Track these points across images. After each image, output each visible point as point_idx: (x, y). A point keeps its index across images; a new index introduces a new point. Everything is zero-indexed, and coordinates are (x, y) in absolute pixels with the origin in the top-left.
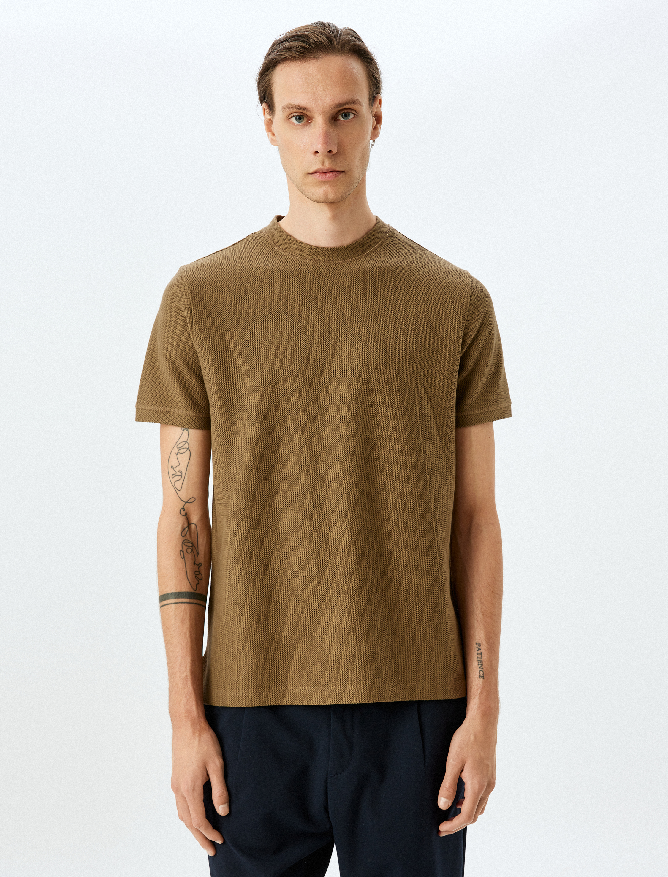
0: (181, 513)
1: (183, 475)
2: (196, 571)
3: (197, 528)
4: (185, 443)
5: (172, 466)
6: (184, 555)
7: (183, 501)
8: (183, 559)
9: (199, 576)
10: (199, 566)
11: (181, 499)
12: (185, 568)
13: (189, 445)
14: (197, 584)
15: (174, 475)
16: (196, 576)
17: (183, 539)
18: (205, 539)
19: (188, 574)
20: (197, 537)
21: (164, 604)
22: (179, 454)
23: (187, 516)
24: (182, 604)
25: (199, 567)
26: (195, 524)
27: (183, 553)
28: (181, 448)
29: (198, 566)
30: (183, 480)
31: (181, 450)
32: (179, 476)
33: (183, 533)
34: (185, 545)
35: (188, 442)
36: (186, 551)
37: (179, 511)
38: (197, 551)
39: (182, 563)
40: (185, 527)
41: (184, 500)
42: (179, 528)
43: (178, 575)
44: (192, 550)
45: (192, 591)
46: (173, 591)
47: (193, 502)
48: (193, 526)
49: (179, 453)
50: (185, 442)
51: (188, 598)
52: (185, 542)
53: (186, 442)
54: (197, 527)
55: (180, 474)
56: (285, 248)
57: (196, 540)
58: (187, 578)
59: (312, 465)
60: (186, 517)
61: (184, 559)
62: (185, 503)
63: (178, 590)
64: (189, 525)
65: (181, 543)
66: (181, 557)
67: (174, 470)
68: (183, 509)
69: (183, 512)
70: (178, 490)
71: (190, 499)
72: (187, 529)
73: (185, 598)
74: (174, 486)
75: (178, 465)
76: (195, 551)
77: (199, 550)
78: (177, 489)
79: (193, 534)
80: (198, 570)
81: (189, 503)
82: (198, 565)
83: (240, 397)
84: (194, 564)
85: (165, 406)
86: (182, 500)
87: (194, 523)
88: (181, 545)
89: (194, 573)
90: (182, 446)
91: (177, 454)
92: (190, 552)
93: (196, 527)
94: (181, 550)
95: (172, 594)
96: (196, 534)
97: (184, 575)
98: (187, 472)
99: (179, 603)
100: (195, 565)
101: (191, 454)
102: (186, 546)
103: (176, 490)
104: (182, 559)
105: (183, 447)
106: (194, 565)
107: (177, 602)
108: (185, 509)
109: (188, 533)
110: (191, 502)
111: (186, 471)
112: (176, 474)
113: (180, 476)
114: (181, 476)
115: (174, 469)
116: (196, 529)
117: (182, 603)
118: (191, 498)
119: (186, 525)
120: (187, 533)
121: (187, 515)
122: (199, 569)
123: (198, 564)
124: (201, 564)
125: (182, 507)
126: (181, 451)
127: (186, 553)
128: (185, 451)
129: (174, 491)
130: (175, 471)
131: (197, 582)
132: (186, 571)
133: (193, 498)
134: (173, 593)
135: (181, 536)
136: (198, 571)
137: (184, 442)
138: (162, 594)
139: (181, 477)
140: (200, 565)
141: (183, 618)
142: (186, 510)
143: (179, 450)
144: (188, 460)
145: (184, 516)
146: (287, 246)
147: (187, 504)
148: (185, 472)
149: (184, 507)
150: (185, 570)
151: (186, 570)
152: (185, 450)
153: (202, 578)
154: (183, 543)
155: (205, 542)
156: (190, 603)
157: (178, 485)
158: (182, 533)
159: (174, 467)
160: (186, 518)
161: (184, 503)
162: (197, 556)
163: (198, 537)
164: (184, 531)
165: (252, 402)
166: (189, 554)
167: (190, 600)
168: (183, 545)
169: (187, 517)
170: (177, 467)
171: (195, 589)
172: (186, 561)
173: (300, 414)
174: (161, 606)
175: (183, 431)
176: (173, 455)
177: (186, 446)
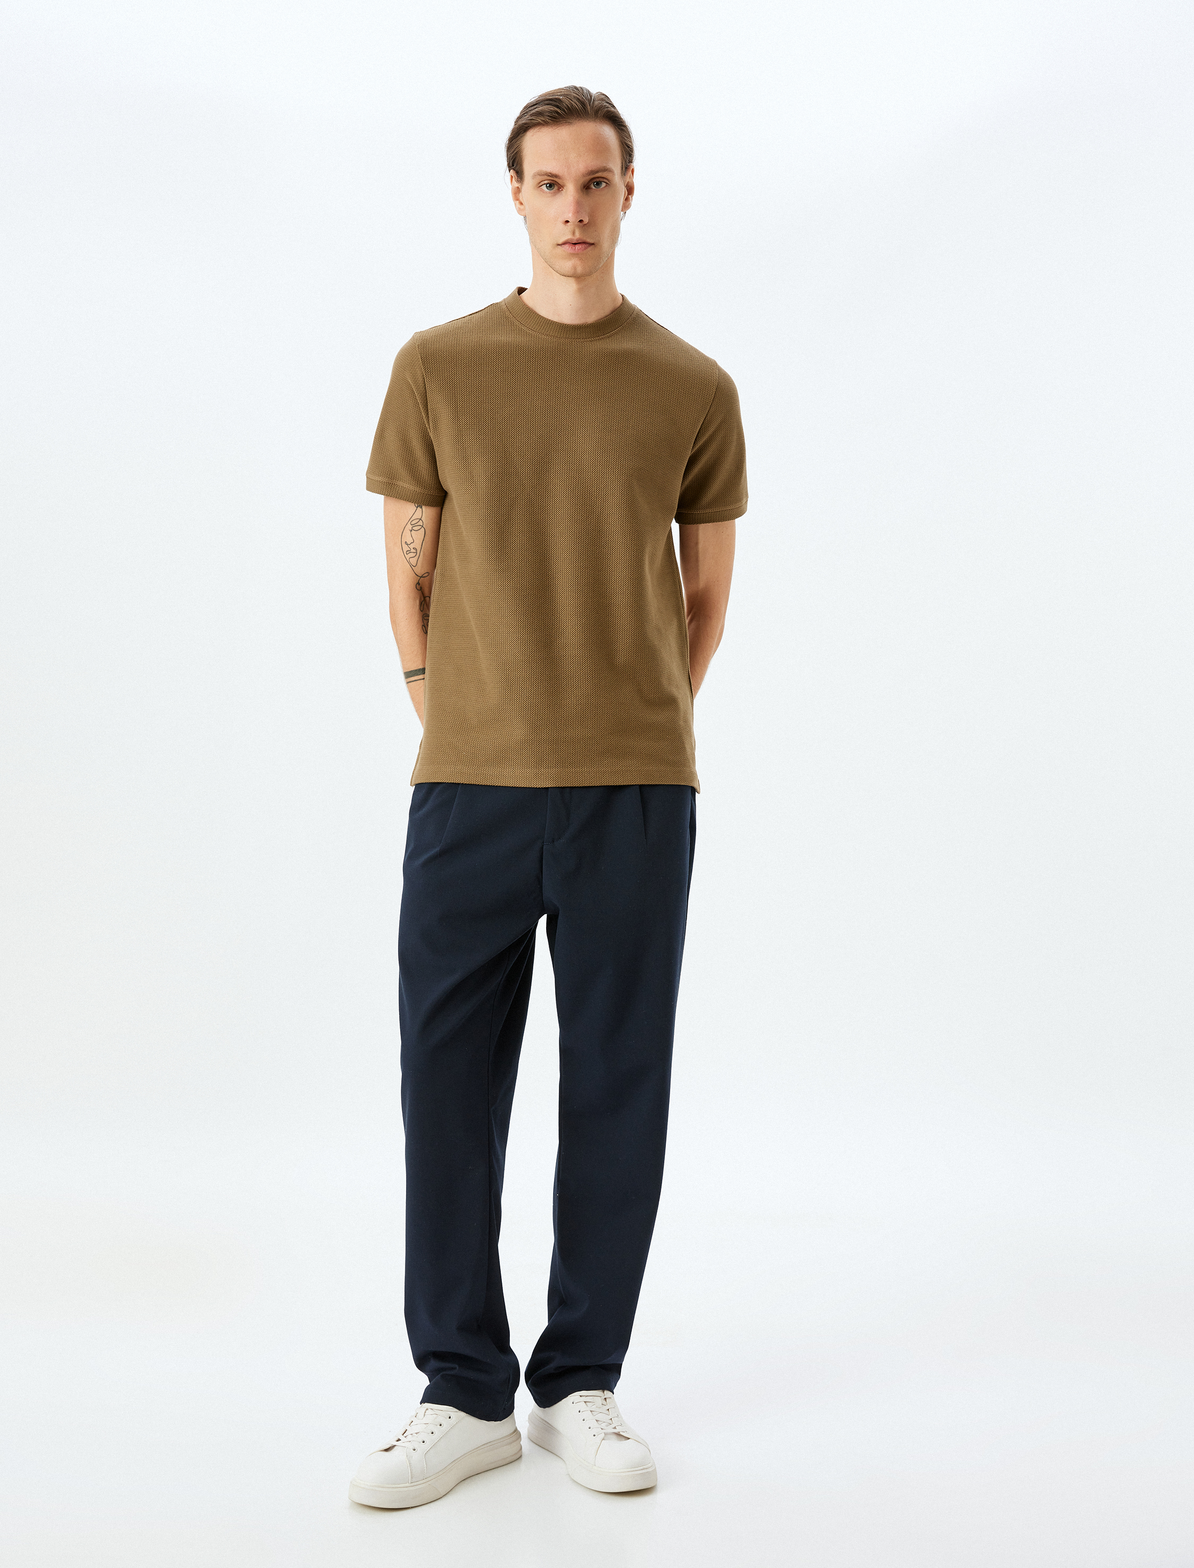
1: (418, 553)
4: (419, 521)
5: (406, 542)
6: (425, 629)
7: (417, 576)
8: (425, 633)
11: (416, 574)
13: (423, 523)
15: (409, 552)
21: (410, 681)
22: (413, 531)
30: (418, 557)
32: (413, 552)
33: (421, 607)
35: (422, 519)
37: (415, 586)
40: (422, 601)
42: (417, 602)
47: (427, 576)
48: (428, 599)
52: (425, 616)
53: (420, 519)
55: (415, 551)
56: (526, 322)
60: (422, 591)
64: (425, 598)
65: (422, 618)
67: (408, 547)
68: (418, 583)
69: (418, 586)
70: (413, 566)
71: (425, 574)
72: (423, 603)
74: (409, 562)
75: (413, 542)
81: (423, 577)
87: (428, 595)
90: (416, 523)
91: (411, 531)
94: (423, 625)
101: (425, 531)
102: (427, 621)
103: (411, 565)
105: (416, 525)
109: (425, 607)
111: (421, 548)
112: (410, 550)
115: (409, 545)
119: (422, 599)
121: (422, 588)
126: (415, 528)
128: (419, 529)
130: (410, 548)
135: (420, 610)
137: (417, 519)
138: (406, 672)
139: (416, 554)
142: (420, 584)
143: (413, 527)
144: (423, 538)
145: (419, 589)
147: (421, 578)
149: (419, 581)
152: (420, 527)
157: (413, 561)
159: (408, 543)
160: (422, 593)
161: (419, 578)
164: (422, 605)
168: (424, 620)
170: (411, 544)
174: (408, 683)
175: (417, 507)
176: (407, 532)
177: (420, 523)
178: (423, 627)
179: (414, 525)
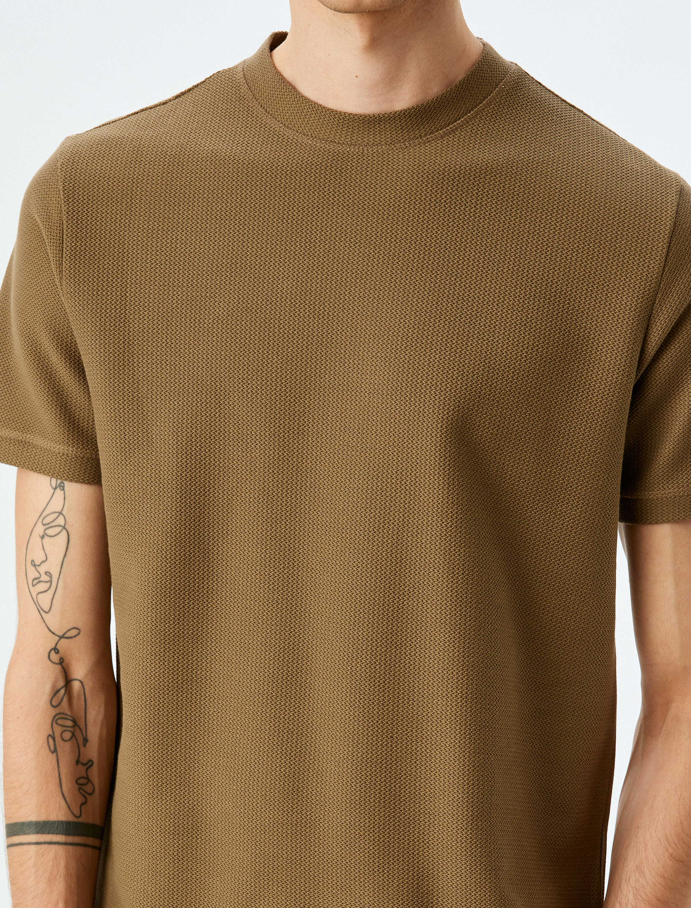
0: (51, 658)
1: (53, 583)
2: (79, 778)
3: (84, 689)
4: (58, 516)
5: (32, 561)
6: (55, 745)
7: (54, 633)
8: (53, 753)
9: (88, 788)
10: (88, 765)
11: (50, 630)
12: (57, 772)
13: (65, 520)
14: (82, 804)
15: (37, 580)
16: (82, 789)
17: (54, 712)
18: (102, 710)
19: (64, 785)
20: (84, 707)
21: (15, 843)
22: (46, 537)
23: (63, 664)
24: (51, 846)
25: (87, 769)
26: (80, 681)
27: (54, 741)
28: (50, 525)
29: (86, 767)
30: (53, 592)
31: (50, 529)
32: (45, 582)
33: (54, 699)
34: (57, 724)
35: (64, 512)
36: (60, 737)
37: (47, 655)
38: (84, 734)
39: (51, 763)
40: (60, 687)
41: (56, 633)
42: (47, 689)
43: (43, 786)
44: (73, 735)
45: (72, 819)
46: (33, 818)
47: (75, 636)
48: (76, 685)
49: (47, 535)
50: (58, 512)
51: (62, 834)
52: (59, 719)
53: (61, 513)
54: (86, 687)
55: (47, 579)
56: (273, 110)
57: (82, 712)
58: (60, 792)
59: (287, 590)
60: (62, 666)
61: (55, 754)
62: (59, 638)
63: (43, 818)
64: (68, 682)
65: (49, 721)
66: (50, 749)
67: (37, 570)
68: (55, 650)
69: (55, 657)
70: (45, 612)
71: (69, 630)
72: (63, 691)
73: (56, 834)
74: (36, 603)
75: (44, 559)
76: (81, 735)
77: (89, 734)
78: (42, 610)
79: (75, 701)
80: (85, 775)
81: (66, 638)
82: (84, 765)
83: (145, 431)
84: (78, 762)
85: (20, 430)
86: (53, 631)
87: (79, 678)
88: (50, 725)
89: (76, 782)
90: (52, 520)
91: (42, 537)
92: (68, 739)
93: (83, 686)
94: (50, 735)
95: (30, 824)
96: (83, 701)
97: (53, 786)
98: (62, 576)
99: (45, 843)
100: (80, 764)
101: (70, 539)
102: (60, 727)
103: (40, 610)
104: (50, 754)
105: (53, 524)
106: (77, 764)
107: (39, 841)
108: (59, 649)
109: (65, 700)
110: (71, 638)
111: (60, 573)
112: (40, 578)
113: (47, 582)
114: (49, 584)
115: (37, 567)
116: (82, 690)
117: (50, 843)
118: (71, 629)
119: (61, 683)
120: (62, 699)
121: (63, 662)
122: (87, 772)
123: (85, 762)
124: (93, 763)
125: (53, 646)
126: (51, 532)
127: (62, 742)
128: (57, 533)
129: (37, 612)
130: (39, 573)
131: (84, 800)
132: (60, 779)
133: (74, 628)
134: (32, 822)
135: (49, 705)
136: (85, 778)
137: (55, 512)
138: (11, 822)
139: (51, 586)
140: (90, 763)
141: (51, 874)
142: (60, 652)
143: (46, 529)
144: (64, 552)
145: (56, 664)
146: (278, 105)
147: (63, 640)
148: (57, 577)
149: (58, 645)
150: (57, 775)
151: (59, 775)
152: (59, 529)
153: (94, 791)
154: (55, 720)
155: (101, 717)
156: (66, 844)
157: (45, 600)
158: (52, 699)
159: (37, 563)
160: (62, 670)
161: (57, 638)
162: (85, 746)
163: (86, 706)
164: (57, 695)
165: (171, 447)
166: (67, 743)
167: (67, 837)
168: (55, 725)
169: (64, 666)
170: (43, 564)
171: (78, 815)
172: (60, 758)
173: (268, 480)
174: (10, 846)
175: (55, 489)
176: (36, 540)
177: (61, 521)
178: (51, 740)
179: (48, 526)
